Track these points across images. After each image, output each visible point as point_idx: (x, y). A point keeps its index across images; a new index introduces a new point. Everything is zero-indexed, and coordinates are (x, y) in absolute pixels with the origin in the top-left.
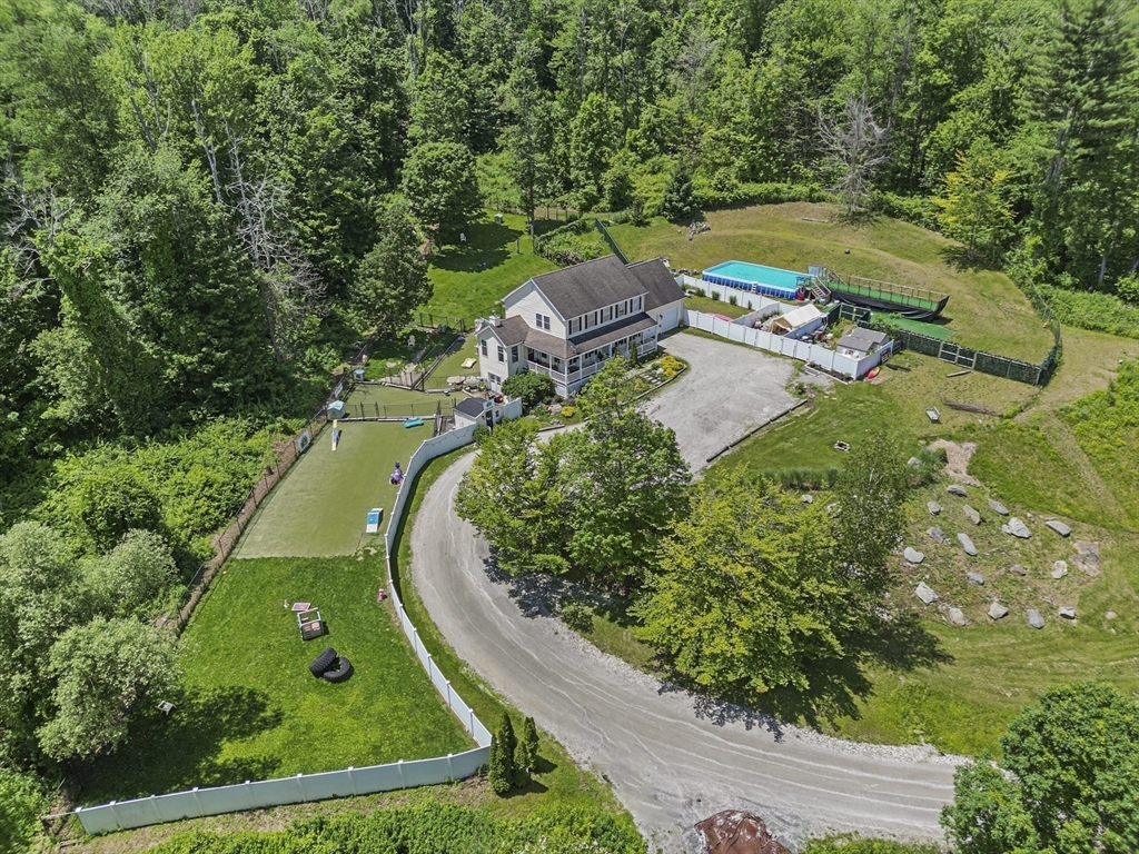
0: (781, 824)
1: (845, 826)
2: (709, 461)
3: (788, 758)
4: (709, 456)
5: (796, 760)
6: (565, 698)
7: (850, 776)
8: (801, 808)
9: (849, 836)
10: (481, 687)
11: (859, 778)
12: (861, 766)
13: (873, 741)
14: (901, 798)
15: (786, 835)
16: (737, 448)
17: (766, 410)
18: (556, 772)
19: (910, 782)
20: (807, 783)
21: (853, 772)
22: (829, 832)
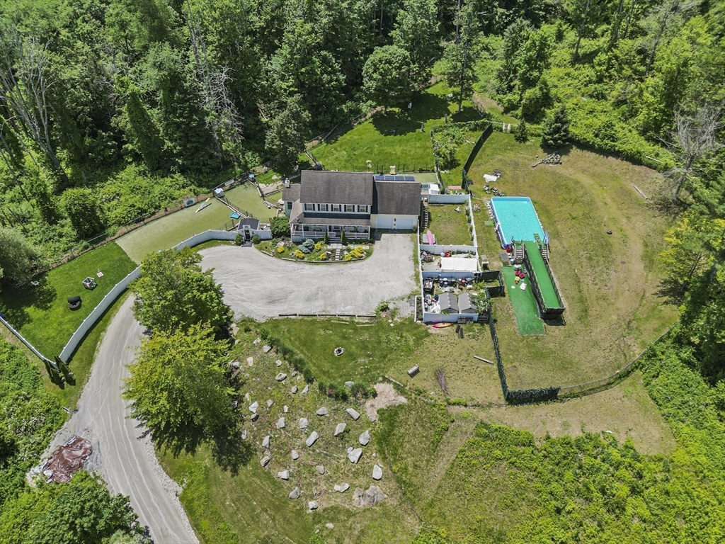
0: (94, 459)
1: (108, 479)
2: (280, 315)
3: (131, 446)
4: (281, 313)
5: (132, 449)
6: (111, 367)
7: (136, 469)
8: (107, 462)
9: (104, 482)
10: (99, 343)
11: (138, 473)
12: (145, 471)
13: (165, 469)
14: (137, 491)
15: (90, 463)
16: (301, 317)
17: (349, 307)
18: (73, 387)
19: (149, 490)
20: (122, 458)
21: (140, 470)
22: (102, 476)
